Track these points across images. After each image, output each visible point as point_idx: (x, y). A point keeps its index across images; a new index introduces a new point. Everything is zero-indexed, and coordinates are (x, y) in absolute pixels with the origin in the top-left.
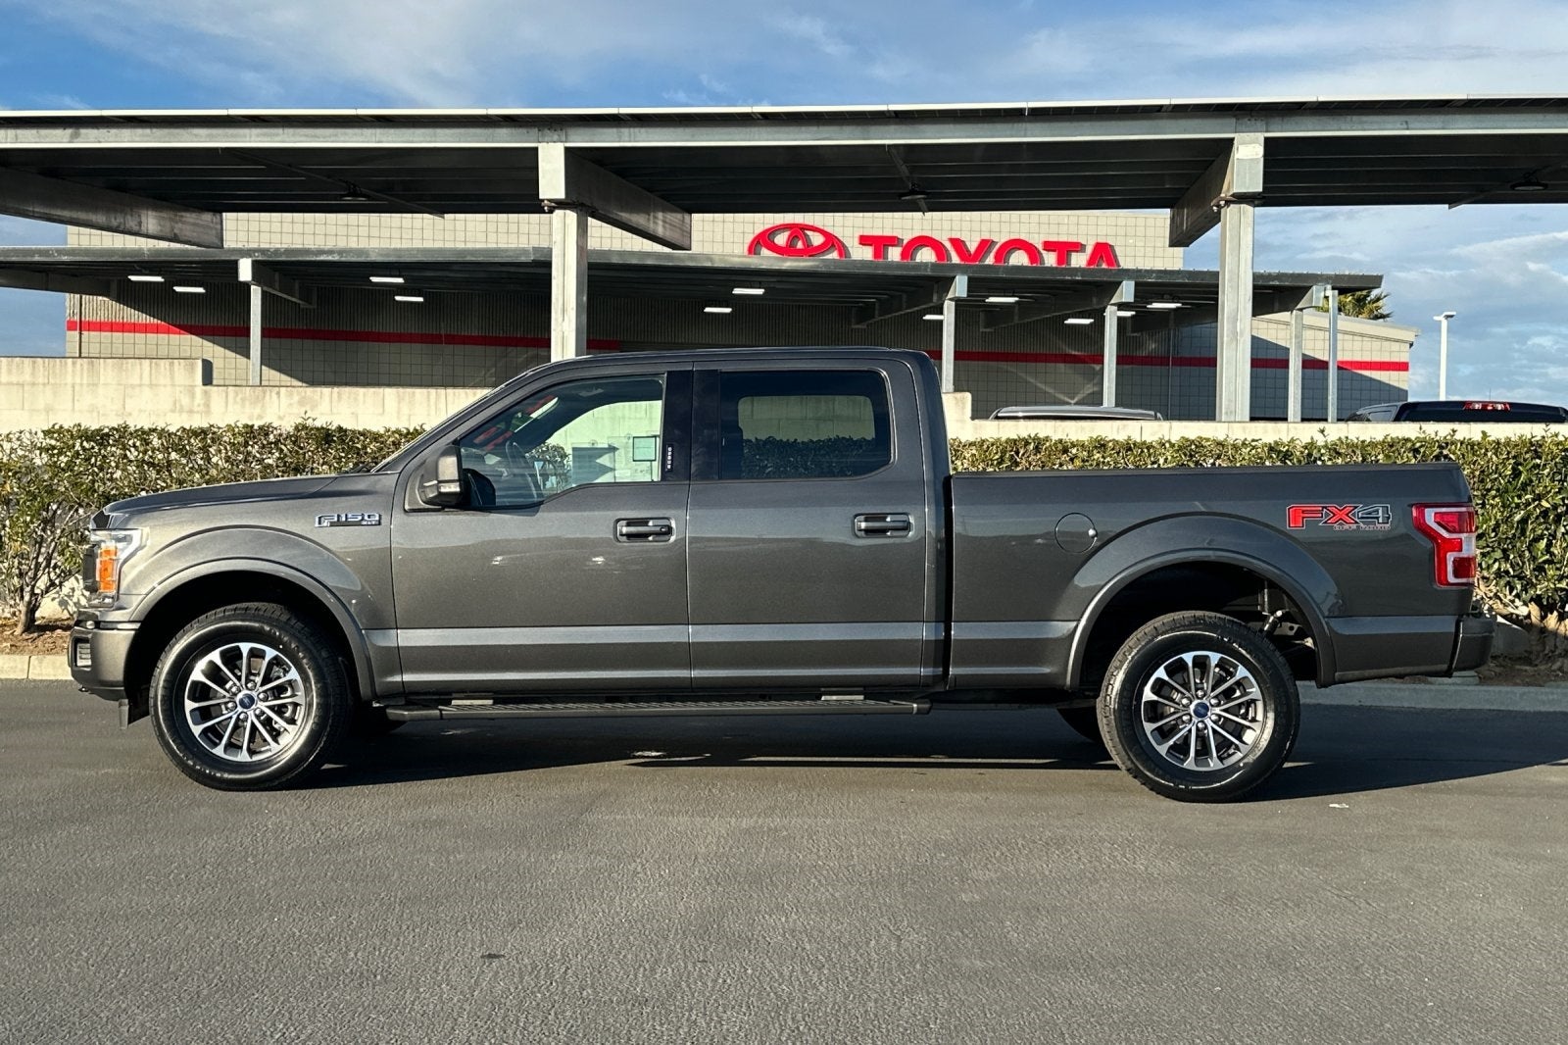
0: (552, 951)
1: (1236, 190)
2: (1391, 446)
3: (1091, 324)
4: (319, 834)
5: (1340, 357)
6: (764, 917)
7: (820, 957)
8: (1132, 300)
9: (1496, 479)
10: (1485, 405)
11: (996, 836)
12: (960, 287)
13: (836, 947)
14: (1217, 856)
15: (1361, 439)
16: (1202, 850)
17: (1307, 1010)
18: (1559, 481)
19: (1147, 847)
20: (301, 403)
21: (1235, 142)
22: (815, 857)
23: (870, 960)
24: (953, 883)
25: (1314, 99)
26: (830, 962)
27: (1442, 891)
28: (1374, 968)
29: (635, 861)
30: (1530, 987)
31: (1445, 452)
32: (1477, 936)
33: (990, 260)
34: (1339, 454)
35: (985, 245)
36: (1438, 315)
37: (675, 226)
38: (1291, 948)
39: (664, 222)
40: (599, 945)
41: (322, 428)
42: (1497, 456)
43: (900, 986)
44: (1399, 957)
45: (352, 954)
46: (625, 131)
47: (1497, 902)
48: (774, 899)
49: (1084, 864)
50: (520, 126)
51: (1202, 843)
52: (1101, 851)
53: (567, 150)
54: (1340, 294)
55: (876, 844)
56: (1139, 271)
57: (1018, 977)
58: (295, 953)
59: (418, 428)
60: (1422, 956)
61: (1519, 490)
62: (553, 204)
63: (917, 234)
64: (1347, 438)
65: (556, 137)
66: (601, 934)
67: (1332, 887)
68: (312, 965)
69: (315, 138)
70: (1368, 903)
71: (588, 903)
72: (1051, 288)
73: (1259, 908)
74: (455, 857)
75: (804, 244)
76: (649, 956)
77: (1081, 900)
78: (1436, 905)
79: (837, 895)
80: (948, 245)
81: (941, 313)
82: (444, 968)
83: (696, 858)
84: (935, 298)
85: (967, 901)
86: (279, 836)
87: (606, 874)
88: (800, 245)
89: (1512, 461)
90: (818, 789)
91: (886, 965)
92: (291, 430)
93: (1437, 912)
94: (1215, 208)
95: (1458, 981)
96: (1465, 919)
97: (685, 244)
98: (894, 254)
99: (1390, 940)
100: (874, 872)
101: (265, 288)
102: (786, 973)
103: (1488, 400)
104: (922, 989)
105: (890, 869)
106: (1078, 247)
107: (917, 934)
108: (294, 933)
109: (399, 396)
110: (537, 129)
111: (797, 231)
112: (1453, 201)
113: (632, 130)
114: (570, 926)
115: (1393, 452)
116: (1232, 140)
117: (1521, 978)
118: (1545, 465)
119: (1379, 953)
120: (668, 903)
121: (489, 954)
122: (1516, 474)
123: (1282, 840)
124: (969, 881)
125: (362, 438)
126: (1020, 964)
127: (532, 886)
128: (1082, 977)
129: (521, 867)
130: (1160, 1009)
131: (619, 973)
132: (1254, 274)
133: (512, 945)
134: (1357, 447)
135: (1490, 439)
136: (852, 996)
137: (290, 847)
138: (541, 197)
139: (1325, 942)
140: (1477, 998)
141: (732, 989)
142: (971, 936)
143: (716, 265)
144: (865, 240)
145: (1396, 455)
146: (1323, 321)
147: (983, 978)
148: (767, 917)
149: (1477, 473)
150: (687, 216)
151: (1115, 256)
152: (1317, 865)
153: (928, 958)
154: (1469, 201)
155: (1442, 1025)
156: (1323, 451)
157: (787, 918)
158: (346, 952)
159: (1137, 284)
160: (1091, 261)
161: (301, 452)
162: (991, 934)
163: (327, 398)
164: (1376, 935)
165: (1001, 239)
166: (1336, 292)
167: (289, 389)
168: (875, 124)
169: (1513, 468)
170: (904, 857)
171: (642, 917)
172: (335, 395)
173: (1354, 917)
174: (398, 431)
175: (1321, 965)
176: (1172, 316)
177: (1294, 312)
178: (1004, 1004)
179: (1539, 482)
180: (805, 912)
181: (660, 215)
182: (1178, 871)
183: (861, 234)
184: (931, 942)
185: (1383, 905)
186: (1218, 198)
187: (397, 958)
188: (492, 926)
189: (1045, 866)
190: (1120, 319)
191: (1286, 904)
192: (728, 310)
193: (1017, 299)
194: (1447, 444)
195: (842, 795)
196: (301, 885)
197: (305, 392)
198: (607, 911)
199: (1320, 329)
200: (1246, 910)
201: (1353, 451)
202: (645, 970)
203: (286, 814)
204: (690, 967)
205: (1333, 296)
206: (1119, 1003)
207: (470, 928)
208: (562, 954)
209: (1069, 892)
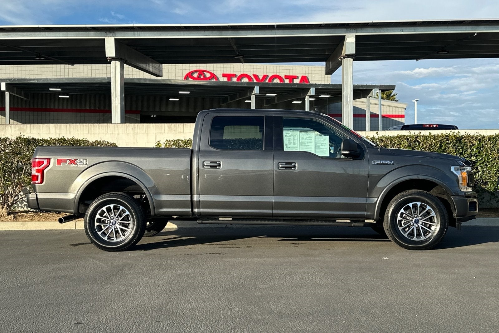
0: (101, 320)
1: (346, 53)
2: (400, 138)
3: (301, 103)
4: (18, 282)
5: (383, 114)
6: (182, 305)
7: (202, 318)
8: (314, 94)
9: (434, 148)
10: (430, 125)
11: (268, 273)
12: (257, 90)
13: (208, 314)
14: (344, 276)
15: (390, 136)
16: (338, 274)
17: (376, 328)
18: (455, 148)
19: (320, 274)
20: (19, 130)
21: (346, 37)
22: (203, 283)
23: (220, 318)
24: (251, 290)
25: (371, 22)
26: (205, 319)
27: (421, 285)
28: (398, 312)
29: (136, 287)
30: (452, 317)
31: (417, 139)
32: (433, 300)
33: (267, 81)
34: (383, 141)
35: (265, 77)
36: (414, 100)
37: (156, 68)
38: (369, 306)
39: (152, 66)
40: (120, 317)
41: (27, 138)
42: (434, 140)
43: (231, 327)
44: (407, 308)
45: (24, 325)
46: (136, 33)
47: (440, 288)
48: (187, 298)
49: (298, 281)
50: (98, 31)
51: (339, 272)
52: (304, 276)
53: (115, 39)
54: (382, 92)
55: (225, 278)
56: (316, 84)
57: (274, 321)
58: (3, 325)
59: (62, 138)
60: (415, 308)
61: (442, 152)
62: (111, 59)
63: (242, 73)
64: (385, 135)
65: (111, 35)
66: (121, 314)
67: (383, 285)
68: (9, 329)
69: (24, 36)
70: (396, 290)
71: (117, 302)
72: (287, 91)
73: (358, 293)
74: (69, 288)
75: (203, 77)
76: (138, 321)
77: (297, 293)
78: (419, 290)
79: (210, 295)
80: (253, 77)
81: (251, 100)
82: (59, 328)
83: (159, 285)
84: (248, 94)
85: (256, 295)
86: (3, 283)
87: (125, 292)
88: (202, 77)
89: (439, 142)
90: (206, 259)
91: (226, 319)
92: (15, 139)
93: (419, 293)
94: (340, 60)
95: (428, 316)
96: (429, 294)
97: (160, 74)
98: (234, 80)
99: (404, 303)
100: (224, 287)
101: (11, 93)
102: (189, 324)
103: (431, 124)
104: (238, 327)
105: (229, 285)
106: (296, 77)
107: (238, 308)
108: (4, 318)
109: (55, 127)
110: (104, 32)
111: (201, 72)
112: (418, 58)
113: (138, 32)
114: (109, 311)
115: (400, 140)
116: (345, 36)
117: (449, 314)
118: (450, 143)
119: (400, 307)
120: (147, 301)
121: (77, 323)
122: (441, 146)
123: (366, 270)
124: (258, 289)
125: (41, 142)
126: (274, 317)
127: (96, 298)
128: (296, 320)
129: (93, 291)
130: (323, 330)
131: (126, 327)
132: (353, 85)
133: (86, 319)
134: (388, 138)
135: (432, 135)
136: (213, 331)
137: (6, 287)
138: (106, 56)
139: (381, 304)
140: (435, 321)
141: (168, 331)
142: (257, 307)
143: (172, 83)
144: (224, 75)
145: (401, 141)
146: (377, 102)
147: (261, 322)
148: (184, 304)
149: (428, 146)
150: (160, 65)
151: (309, 80)
152: (378, 278)
153: (241, 316)
154: (423, 58)
155: (422, 331)
156: (377, 140)
157: (191, 304)
158: (22, 324)
159: (316, 89)
160: (301, 81)
161: (19, 147)
162: (264, 307)
163: (29, 128)
164: (398, 301)
165: (270, 75)
166: (381, 91)
167: (15, 125)
168: (224, 30)
169: (440, 144)
170: (235, 281)
171: (137, 307)
172: (32, 127)
173: (391, 295)
174: (55, 139)
175: (380, 312)
176: (328, 100)
177: (367, 98)
178: (268, 331)
179: (449, 149)
180: (197, 302)
181: (151, 64)
182: (331, 281)
183: (223, 73)
184: (243, 310)
185: (401, 290)
186: (341, 56)
187: (42, 326)
188: (79, 313)
189: (284, 282)
190: (310, 101)
191: (368, 292)
192: (178, 100)
193: (276, 94)
194: (418, 137)
195: (214, 261)
196: (9, 301)
197: (21, 126)
198: (124, 305)
199: (376, 104)
200: (354, 294)
201: (387, 140)
202: (136, 325)
203: (7, 275)
204: (153, 323)
205: (380, 92)
206: (309, 329)
207: (71, 313)
208: (105, 322)
209: (292, 291)
